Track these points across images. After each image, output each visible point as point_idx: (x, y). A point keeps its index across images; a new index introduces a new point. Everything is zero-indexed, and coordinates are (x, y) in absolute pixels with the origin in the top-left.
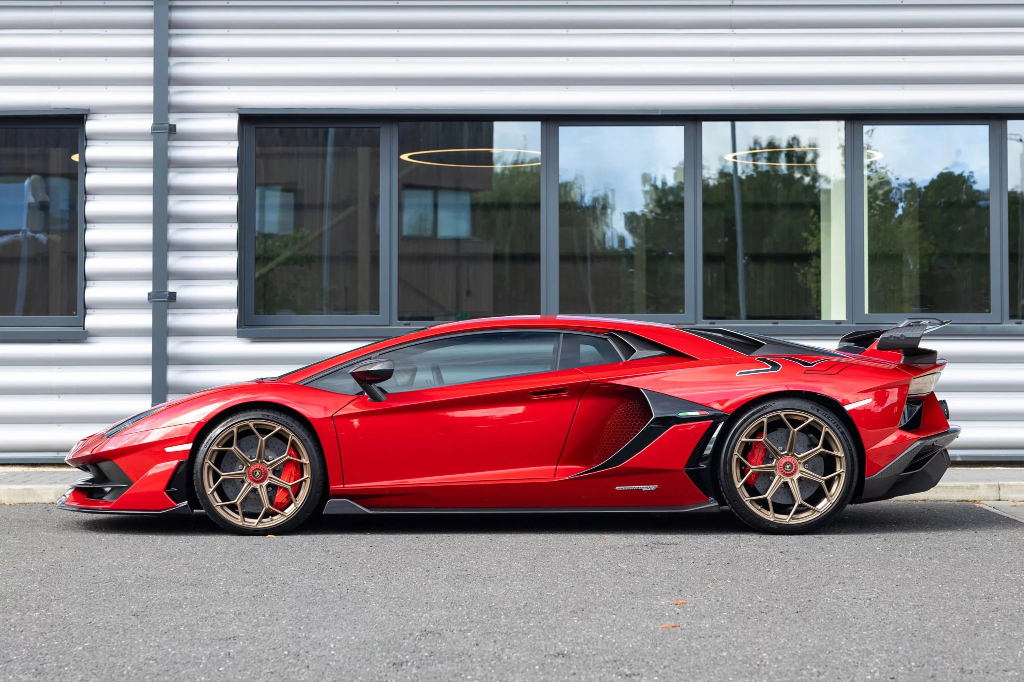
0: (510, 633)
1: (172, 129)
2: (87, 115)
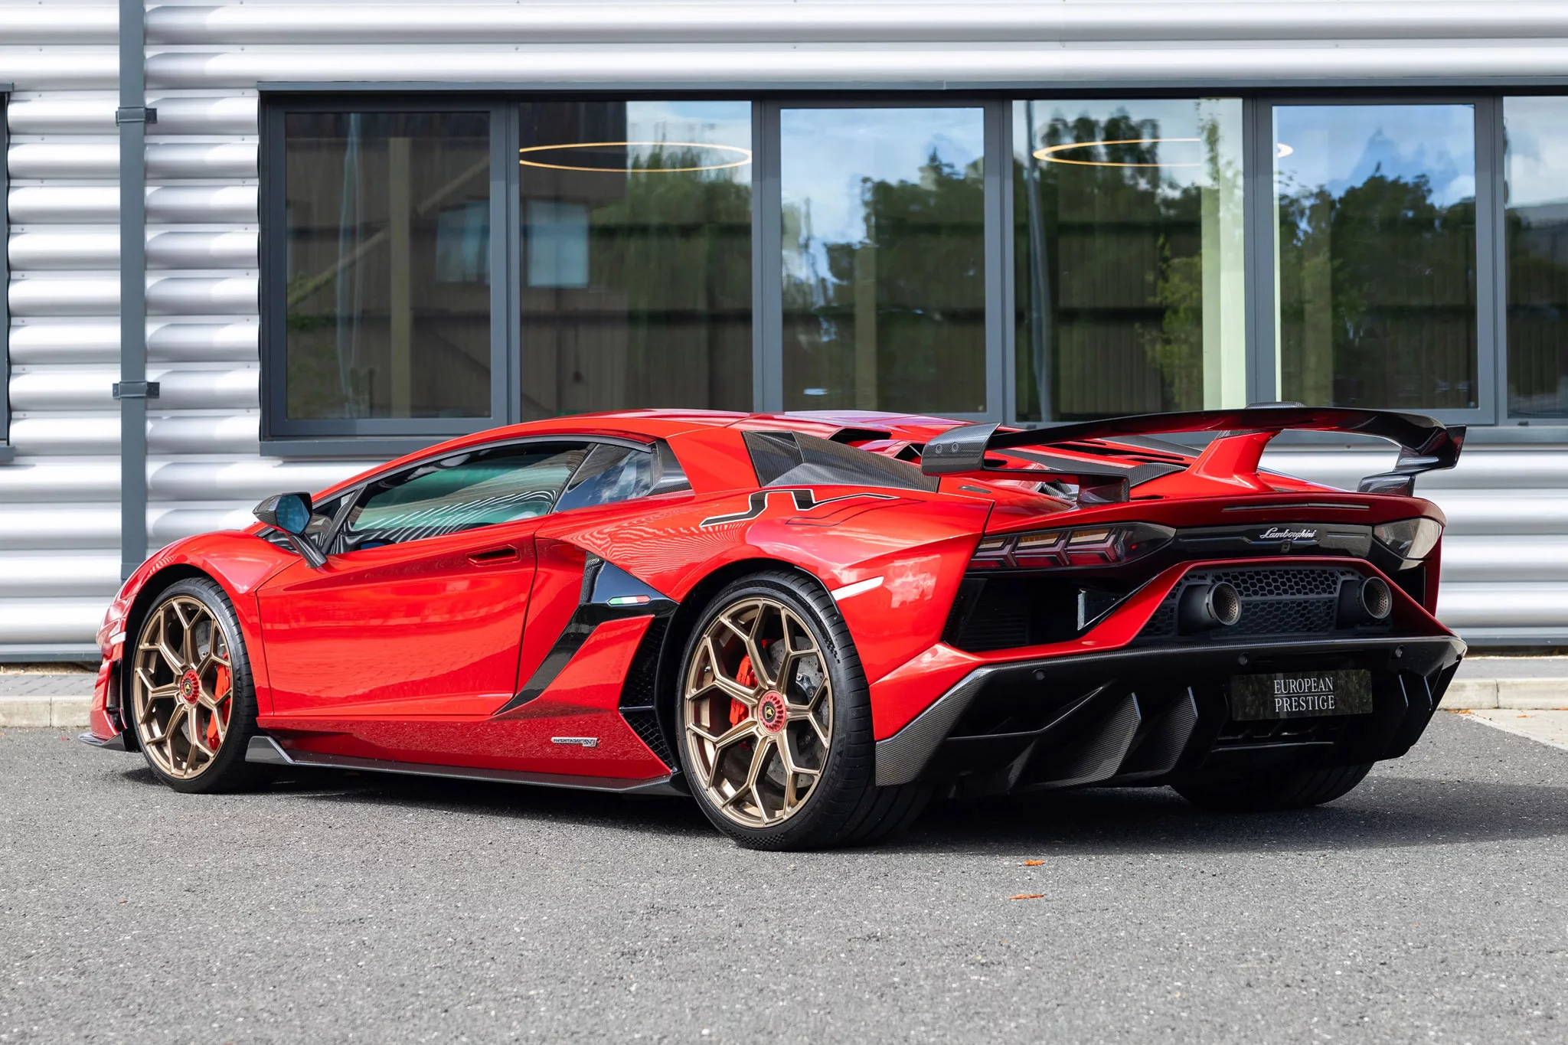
0: (785, 909)
1: (151, 115)
2: (9, 93)
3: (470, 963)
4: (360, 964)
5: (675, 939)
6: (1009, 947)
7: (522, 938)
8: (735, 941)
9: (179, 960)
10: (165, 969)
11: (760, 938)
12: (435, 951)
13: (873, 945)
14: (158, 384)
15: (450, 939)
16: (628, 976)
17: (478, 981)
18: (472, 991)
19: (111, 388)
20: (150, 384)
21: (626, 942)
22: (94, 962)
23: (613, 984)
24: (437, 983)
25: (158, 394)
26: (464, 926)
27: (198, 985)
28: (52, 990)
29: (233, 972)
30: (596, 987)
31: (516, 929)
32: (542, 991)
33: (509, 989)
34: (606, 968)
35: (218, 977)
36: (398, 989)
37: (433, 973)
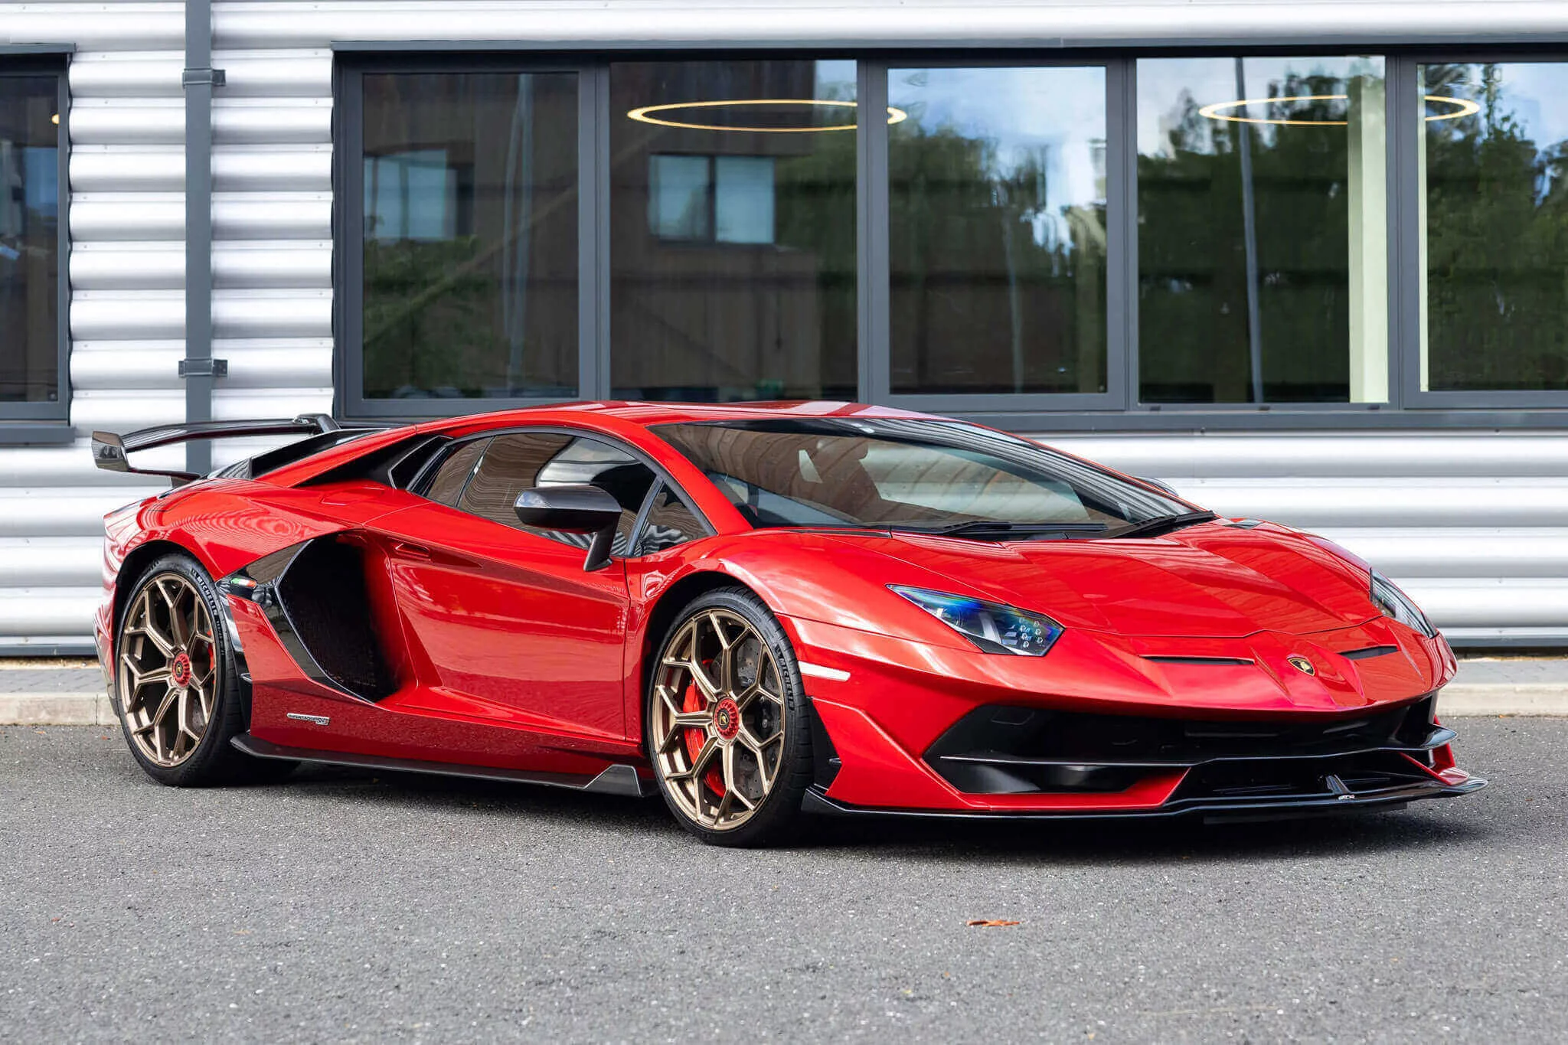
3: (373, 992)
4: (258, 992)
5: (603, 967)
6: (949, 979)
7: (443, 965)
8: (663, 970)
9: (74, 985)
11: (691, 968)
12: (343, 978)
13: (807, 977)
14: (226, 361)
19: (176, 366)
20: (217, 362)
21: (549, 971)
25: (226, 372)
31: (443, 955)
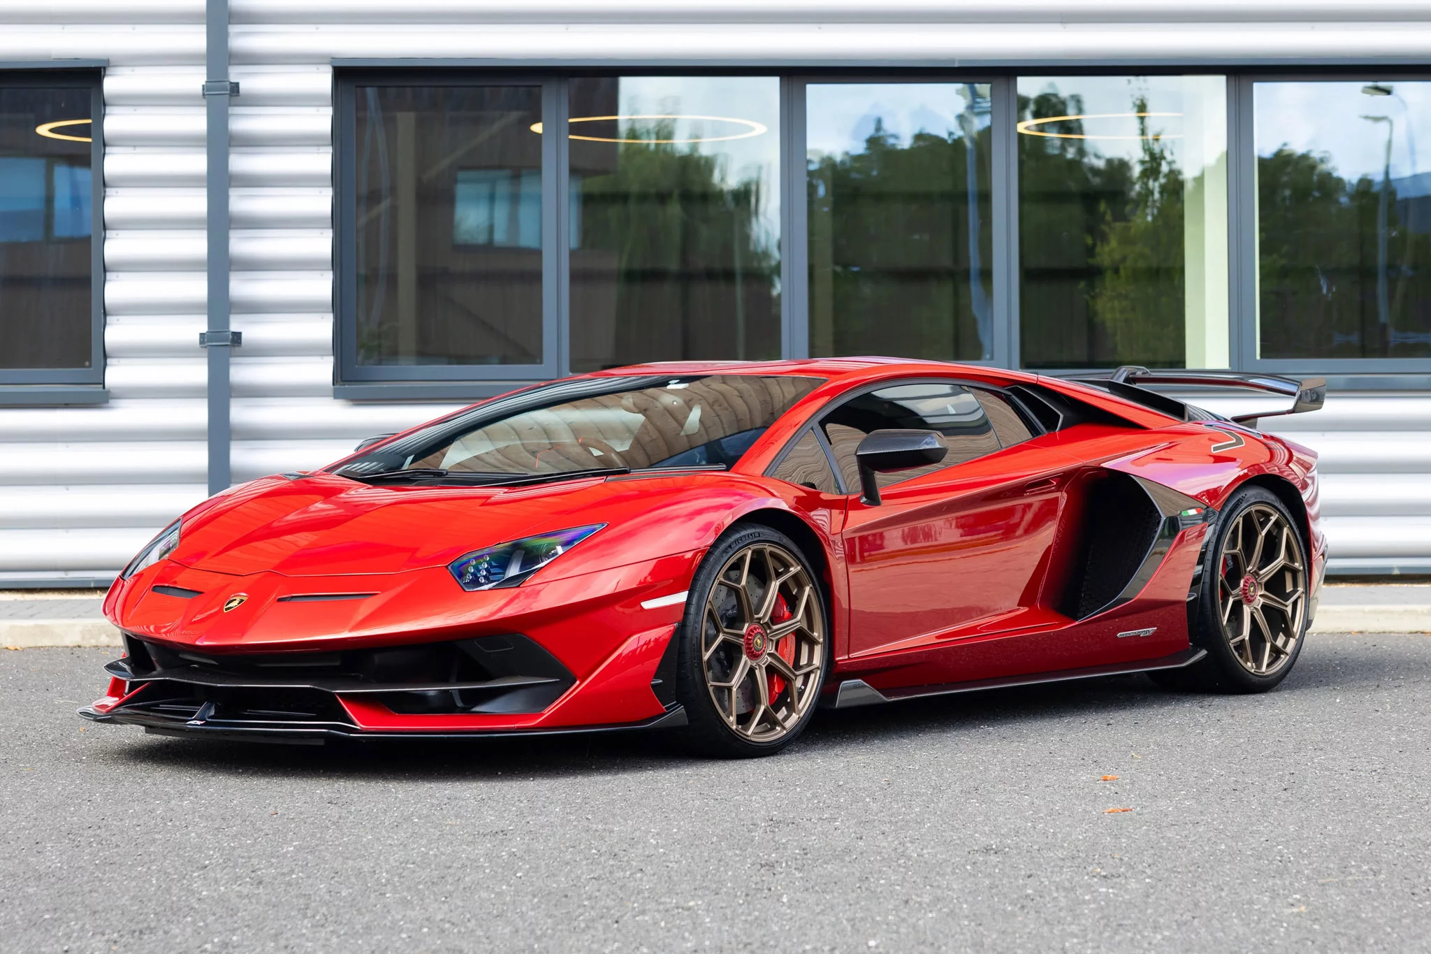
2: (104, 69)
3: (622, 874)
4: (518, 875)
5: (805, 851)
7: (662, 850)
8: (862, 853)
9: (347, 871)
10: (336, 879)
12: (584, 862)
14: (240, 333)
15: (594, 851)
16: (776, 888)
17: (636, 892)
18: (634, 903)
19: (197, 338)
20: (234, 333)
21: (761, 854)
22: (267, 872)
23: (764, 895)
24: (597, 894)
25: (240, 343)
26: (602, 838)
27: (373, 896)
28: (237, 900)
29: (402, 883)
30: (749, 898)
31: (652, 840)
32: (700, 902)
33: (668, 900)
34: (752, 879)
35: (389, 888)
36: (564, 899)
37: (591, 884)
